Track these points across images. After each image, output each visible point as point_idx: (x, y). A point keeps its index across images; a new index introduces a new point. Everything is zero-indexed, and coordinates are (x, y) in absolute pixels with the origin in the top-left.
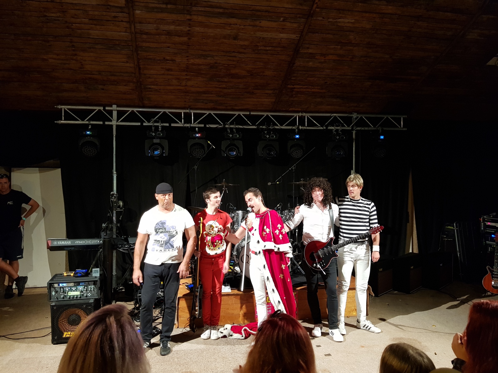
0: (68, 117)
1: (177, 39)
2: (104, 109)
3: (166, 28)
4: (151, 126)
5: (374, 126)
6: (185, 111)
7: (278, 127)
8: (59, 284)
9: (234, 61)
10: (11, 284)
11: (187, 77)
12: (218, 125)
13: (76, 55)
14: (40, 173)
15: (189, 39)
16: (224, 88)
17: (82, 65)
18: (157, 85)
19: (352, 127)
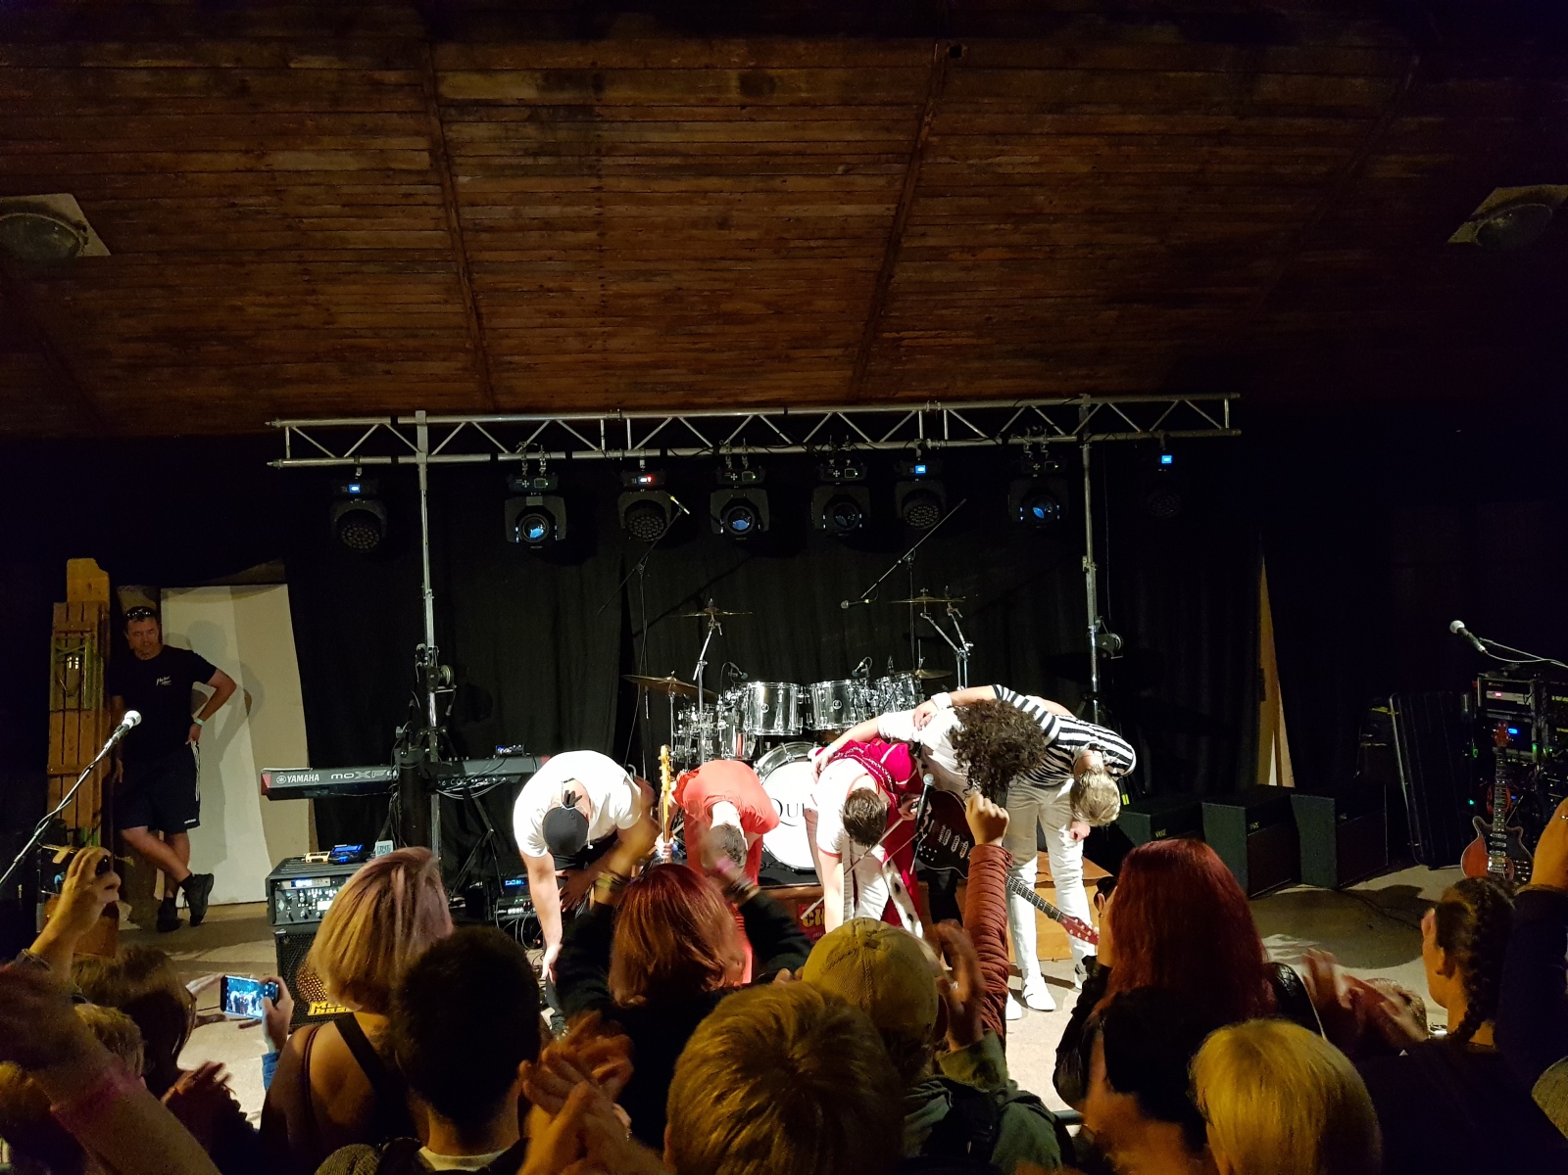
0: (301, 449)
1: (570, 238)
2: (394, 423)
3: (539, 211)
4: (520, 461)
5: (1145, 429)
6: (605, 416)
7: (868, 445)
8: (293, 880)
9: (725, 281)
10: (171, 895)
11: (606, 329)
12: (698, 450)
13: (314, 292)
14: (233, 598)
15: (601, 235)
16: (707, 351)
17: (331, 315)
18: (527, 354)
19: (1080, 434)
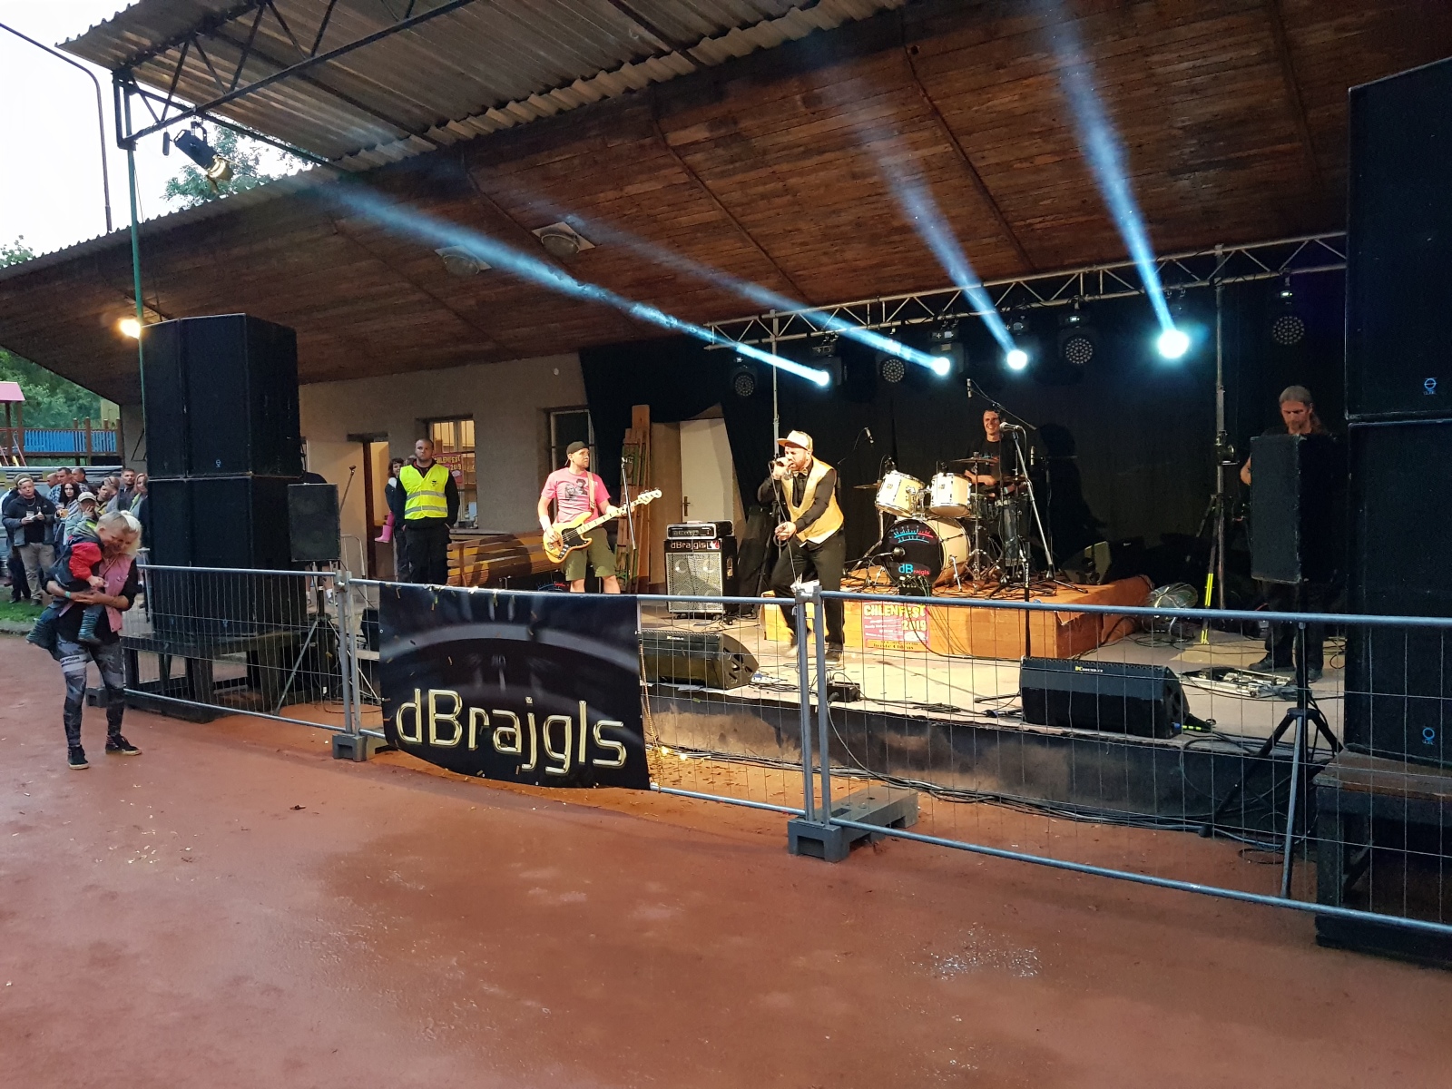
2: (760, 318)
3: (755, 190)
4: (823, 335)
5: (1274, 269)
7: (1041, 304)
11: (837, 248)
12: (925, 319)
15: (794, 196)
19: (1212, 280)
